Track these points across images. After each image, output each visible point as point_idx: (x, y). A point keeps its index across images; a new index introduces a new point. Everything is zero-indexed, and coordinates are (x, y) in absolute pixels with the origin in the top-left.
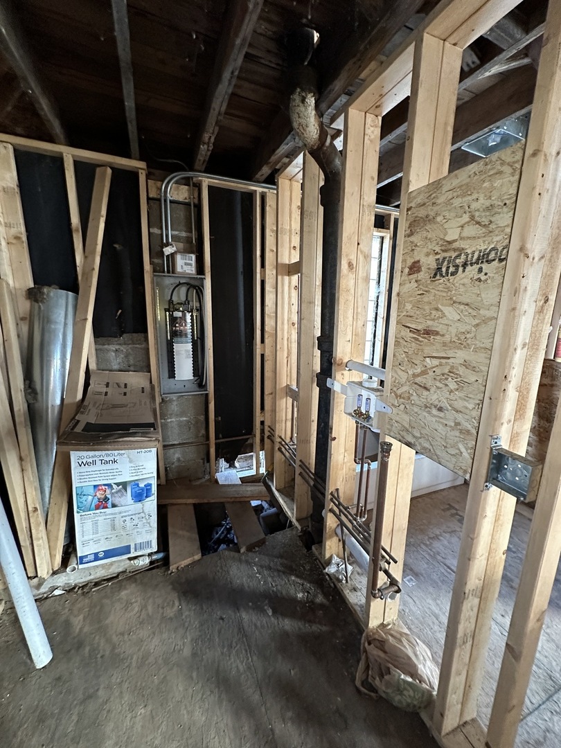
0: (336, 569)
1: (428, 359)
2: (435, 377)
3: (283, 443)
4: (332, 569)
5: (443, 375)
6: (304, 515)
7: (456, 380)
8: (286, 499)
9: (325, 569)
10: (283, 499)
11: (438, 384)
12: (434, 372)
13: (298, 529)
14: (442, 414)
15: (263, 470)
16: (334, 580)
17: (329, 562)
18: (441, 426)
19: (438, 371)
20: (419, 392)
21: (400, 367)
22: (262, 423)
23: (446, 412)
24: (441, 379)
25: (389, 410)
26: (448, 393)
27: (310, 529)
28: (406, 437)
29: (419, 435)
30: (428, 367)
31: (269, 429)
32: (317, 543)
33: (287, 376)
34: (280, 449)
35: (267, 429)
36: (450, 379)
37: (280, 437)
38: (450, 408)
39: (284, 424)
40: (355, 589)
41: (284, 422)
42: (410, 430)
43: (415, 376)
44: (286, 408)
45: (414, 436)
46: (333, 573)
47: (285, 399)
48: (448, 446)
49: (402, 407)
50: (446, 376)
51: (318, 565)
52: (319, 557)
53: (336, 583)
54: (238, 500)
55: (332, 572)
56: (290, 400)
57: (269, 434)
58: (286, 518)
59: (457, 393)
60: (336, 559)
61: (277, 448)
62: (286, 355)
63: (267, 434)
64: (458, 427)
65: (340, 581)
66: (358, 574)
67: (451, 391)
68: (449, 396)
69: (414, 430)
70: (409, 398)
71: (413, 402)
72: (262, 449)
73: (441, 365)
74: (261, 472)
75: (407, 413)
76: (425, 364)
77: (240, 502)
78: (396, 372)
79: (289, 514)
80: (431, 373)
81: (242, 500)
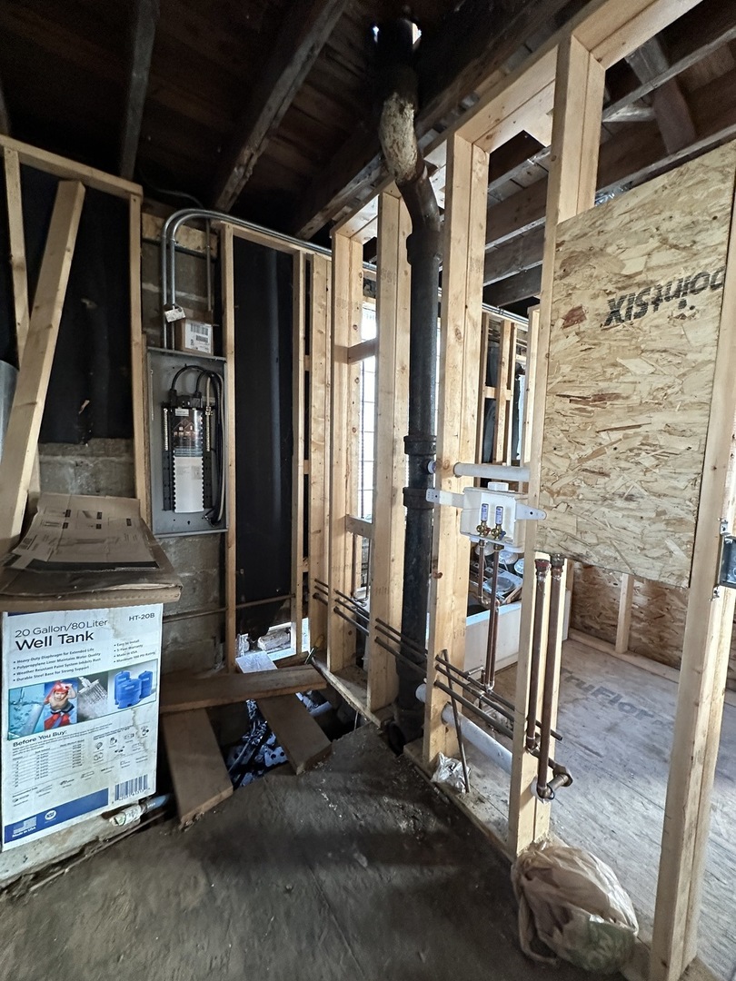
0: (448, 773)
1: (603, 435)
2: (618, 455)
3: (342, 600)
4: (443, 776)
5: (631, 450)
6: (382, 702)
7: (653, 453)
8: (349, 684)
9: (430, 778)
10: (344, 685)
11: (623, 464)
12: (615, 449)
13: (376, 726)
14: (633, 505)
15: (306, 647)
16: (448, 791)
17: (435, 766)
18: (632, 521)
19: (622, 447)
20: (590, 482)
21: (555, 452)
22: (306, 575)
23: (640, 500)
24: (628, 457)
25: (540, 515)
26: (642, 473)
27: (396, 721)
28: (571, 549)
29: (595, 541)
30: (604, 443)
31: (316, 584)
32: (409, 742)
33: (346, 502)
34: (336, 610)
35: (312, 584)
36: (644, 453)
37: (337, 592)
38: (646, 493)
39: (342, 573)
40: (480, 800)
41: (342, 569)
42: (579, 536)
43: (581, 460)
44: (345, 549)
45: (586, 544)
46: (446, 783)
47: (343, 537)
48: (647, 547)
49: (562, 507)
50: (636, 451)
51: (417, 773)
52: (417, 761)
53: (451, 795)
54: (278, 693)
55: (444, 779)
56: (350, 536)
57: (316, 591)
58: (351, 711)
59: (657, 471)
60: (444, 761)
61: (333, 609)
62: (344, 473)
63: (312, 591)
64: (663, 517)
65: (457, 791)
66: (478, 776)
67: (647, 470)
68: (644, 478)
69: (586, 535)
70: (574, 493)
71: (581, 497)
72: (305, 614)
73: (626, 437)
74: (303, 650)
75: (571, 514)
76: (599, 440)
77: (281, 696)
78: (549, 460)
79: (358, 704)
80: (610, 451)
81: (285, 692)
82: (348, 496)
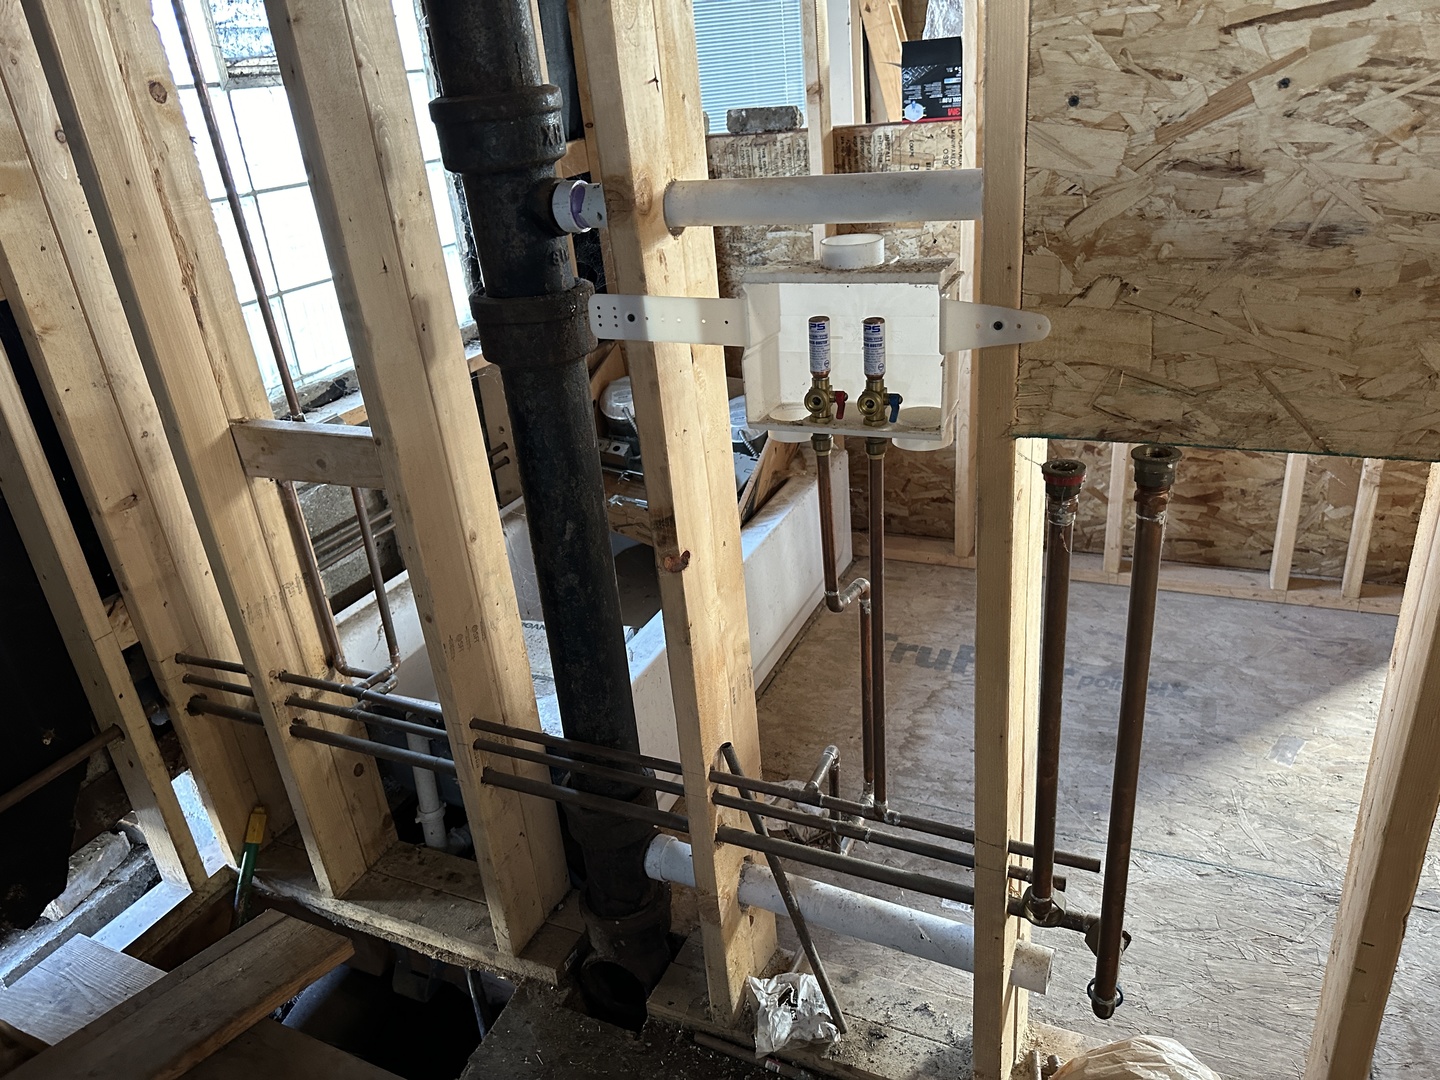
0: (789, 1017)
1: (1245, 35)
2: (1293, 105)
4: (780, 1027)
5: (1335, 85)
7: (1406, 90)
8: (411, 909)
9: (753, 1049)
10: (398, 917)
11: (1308, 132)
12: (1285, 83)
13: (542, 986)
14: (1332, 257)
18: (1327, 304)
19: (1307, 77)
20: (1196, 200)
21: (1074, 112)
22: (136, 657)
23: (1356, 240)
24: (1326, 106)
26: (1368, 157)
28: (1135, 412)
29: (1209, 379)
30: (1248, 67)
31: (183, 670)
33: (218, 379)
34: (300, 731)
35: (170, 675)
36: (1376, 90)
37: (285, 678)
38: (1375, 218)
39: (279, 615)
40: (876, 1035)
41: (276, 604)
42: (1159, 372)
43: (1167, 130)
44: (266, 537)
45: (1180, 393)
47: (245, 499)
48: (1368, 371)
49: (1105, 293)
50: (1353, 86)
55: (784, 1035)
57: (192, 690)
59: (1411, 143)
60: (766, 991)
63: (180, 695)
64: (1421, 282)
65: (817, 1046)
67: (1380, 145)
68: (1371, 171)
69: (1181, 367)
70: (1144, 241)
71: (1165, 252)
73: (1322, 41)
74: (211, 869)
75: (1133, 311)
76: (1231, 58)
78: (1052, 143)
79: (465, 951)
80: (1266, 93)
82: (217, 355)
